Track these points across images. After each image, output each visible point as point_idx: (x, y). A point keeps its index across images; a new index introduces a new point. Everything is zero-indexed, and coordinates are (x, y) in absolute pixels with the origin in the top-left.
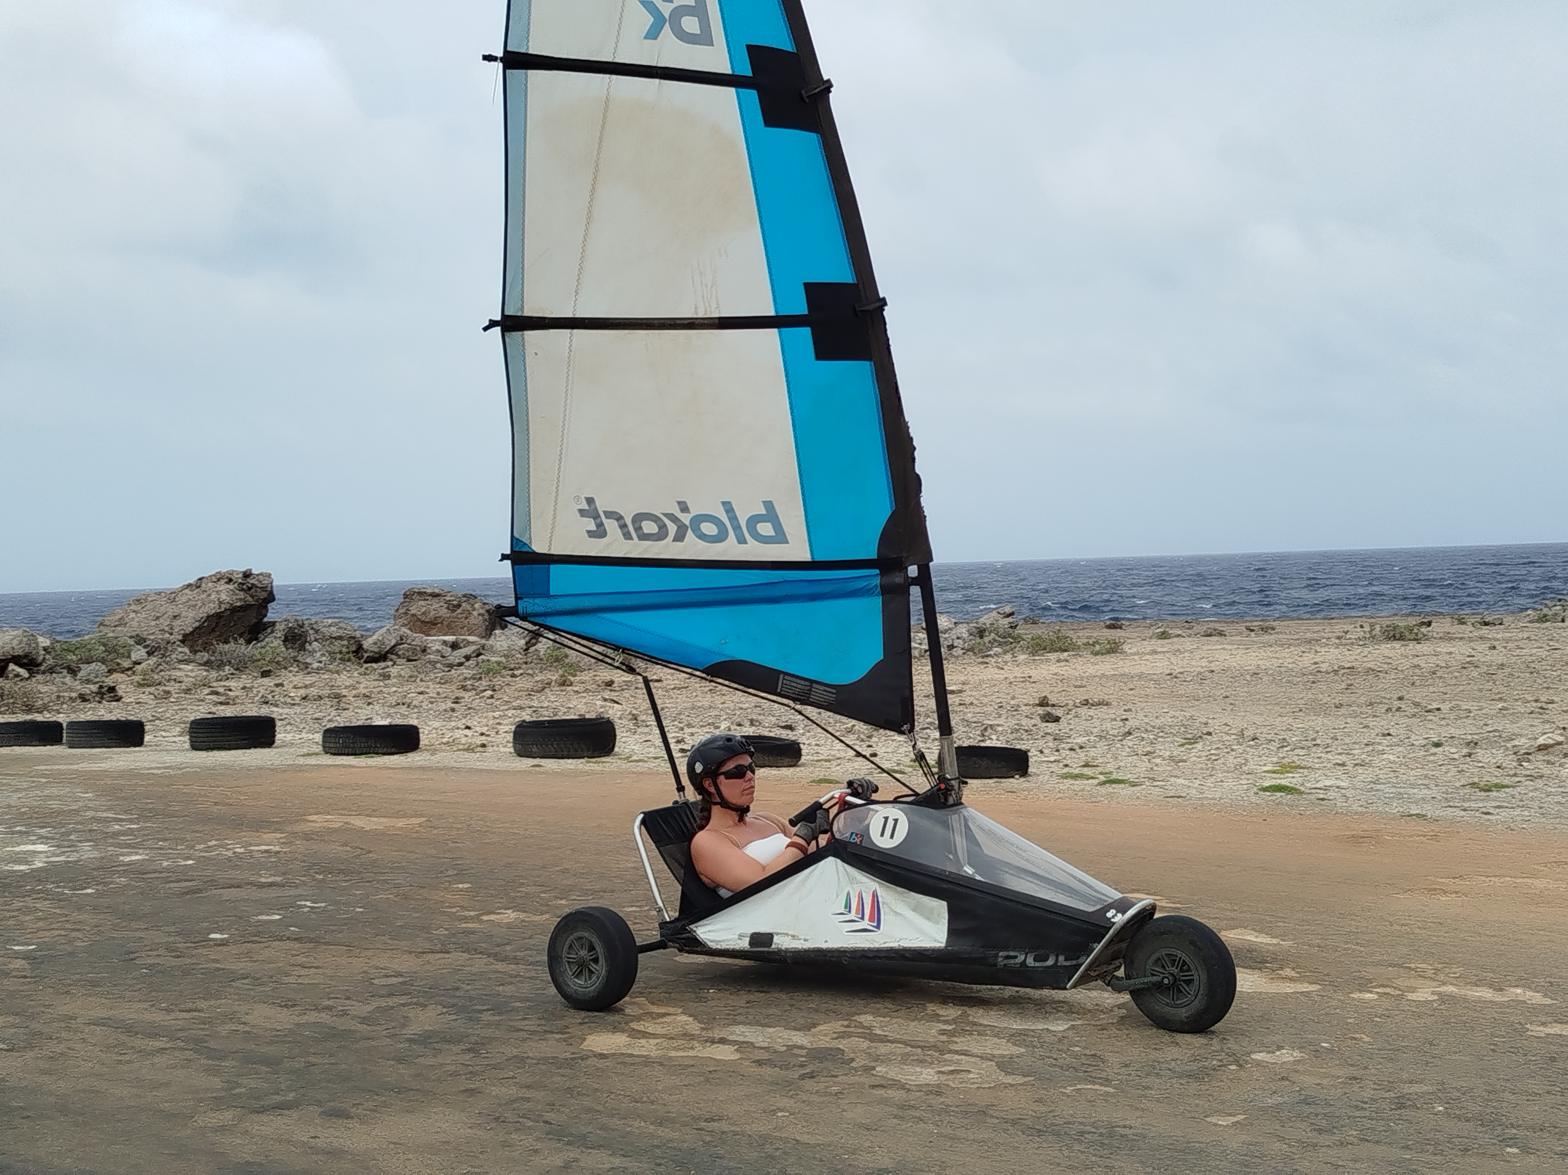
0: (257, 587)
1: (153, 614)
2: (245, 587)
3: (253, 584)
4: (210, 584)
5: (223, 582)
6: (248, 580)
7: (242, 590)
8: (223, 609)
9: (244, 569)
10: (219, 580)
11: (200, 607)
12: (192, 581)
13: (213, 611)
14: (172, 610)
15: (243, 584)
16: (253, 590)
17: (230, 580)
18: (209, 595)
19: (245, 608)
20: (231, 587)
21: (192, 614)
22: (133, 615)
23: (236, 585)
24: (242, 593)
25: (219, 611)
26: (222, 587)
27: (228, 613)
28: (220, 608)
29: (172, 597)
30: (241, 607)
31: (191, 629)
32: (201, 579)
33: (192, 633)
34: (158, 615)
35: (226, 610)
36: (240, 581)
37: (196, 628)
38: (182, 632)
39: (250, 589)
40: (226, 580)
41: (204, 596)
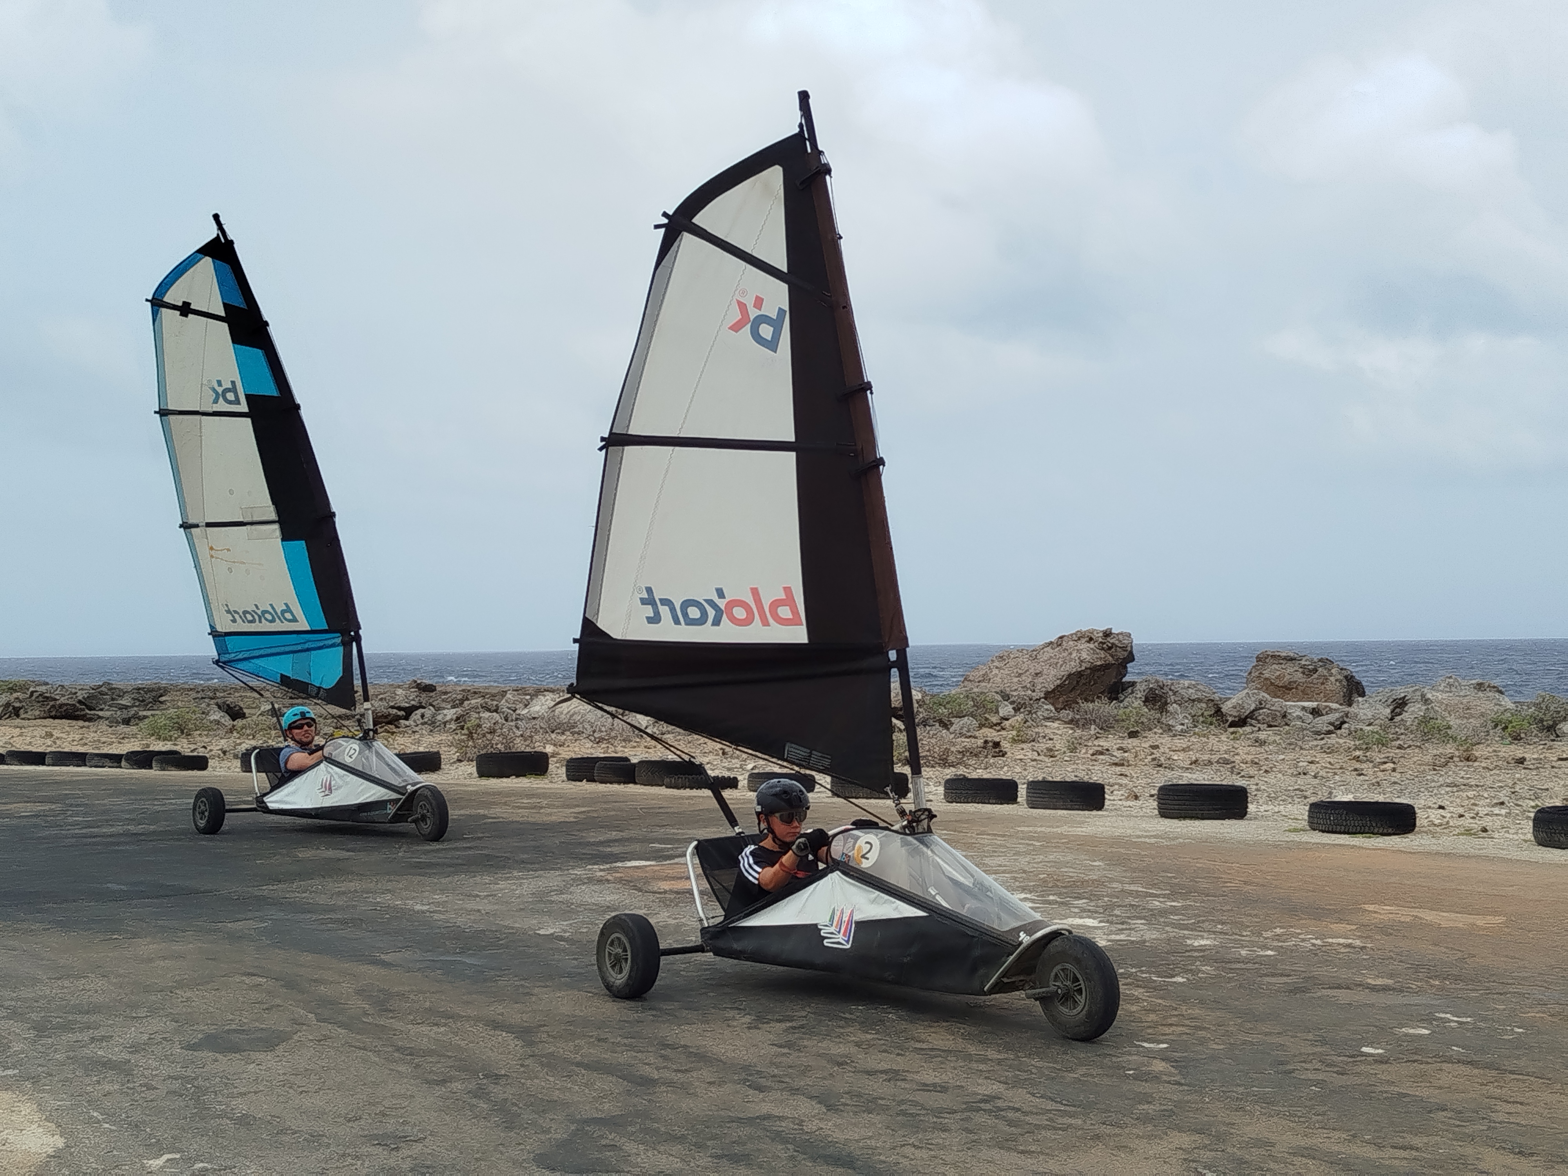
0: (1117, 646)
1: (1015, 671)
2: (1105, 646)
3: (1113, 644)
4: (1071, 643)
5: (1083, 640)
6: (1109, 639)
7: (1103, 649)
8: (1083, 668)
10: (1079, 639)
11: (1061, 666)
12: (1055, 638)
13: (1074, 670)
14: (1034, 667)
15: (1104, 643)
16: (1113, 650)
17: (1091, 639)
18: (1071, 654)
19: (1106, 667)
20: (1092, 646)
21: (1053, 672)
22: (996, 671)
23: (1096, 644)
24: (1102, 652)
25: (1079, 670)
26: (1083, 645)
27: (1089, 671)
28: (1081, 666)
29: (1034, 654)
30: (1101, 665)
31: (1053, 687)
32: (1061, 637)
33: (1054, 690)
34: (1020, 672)
35: (1086, 668)
36: (1100, 640)
37: (1058, 686)
38: (1044, 689)
39: (1110, 648)
40: (1087, 639)
41: (1065, 654)
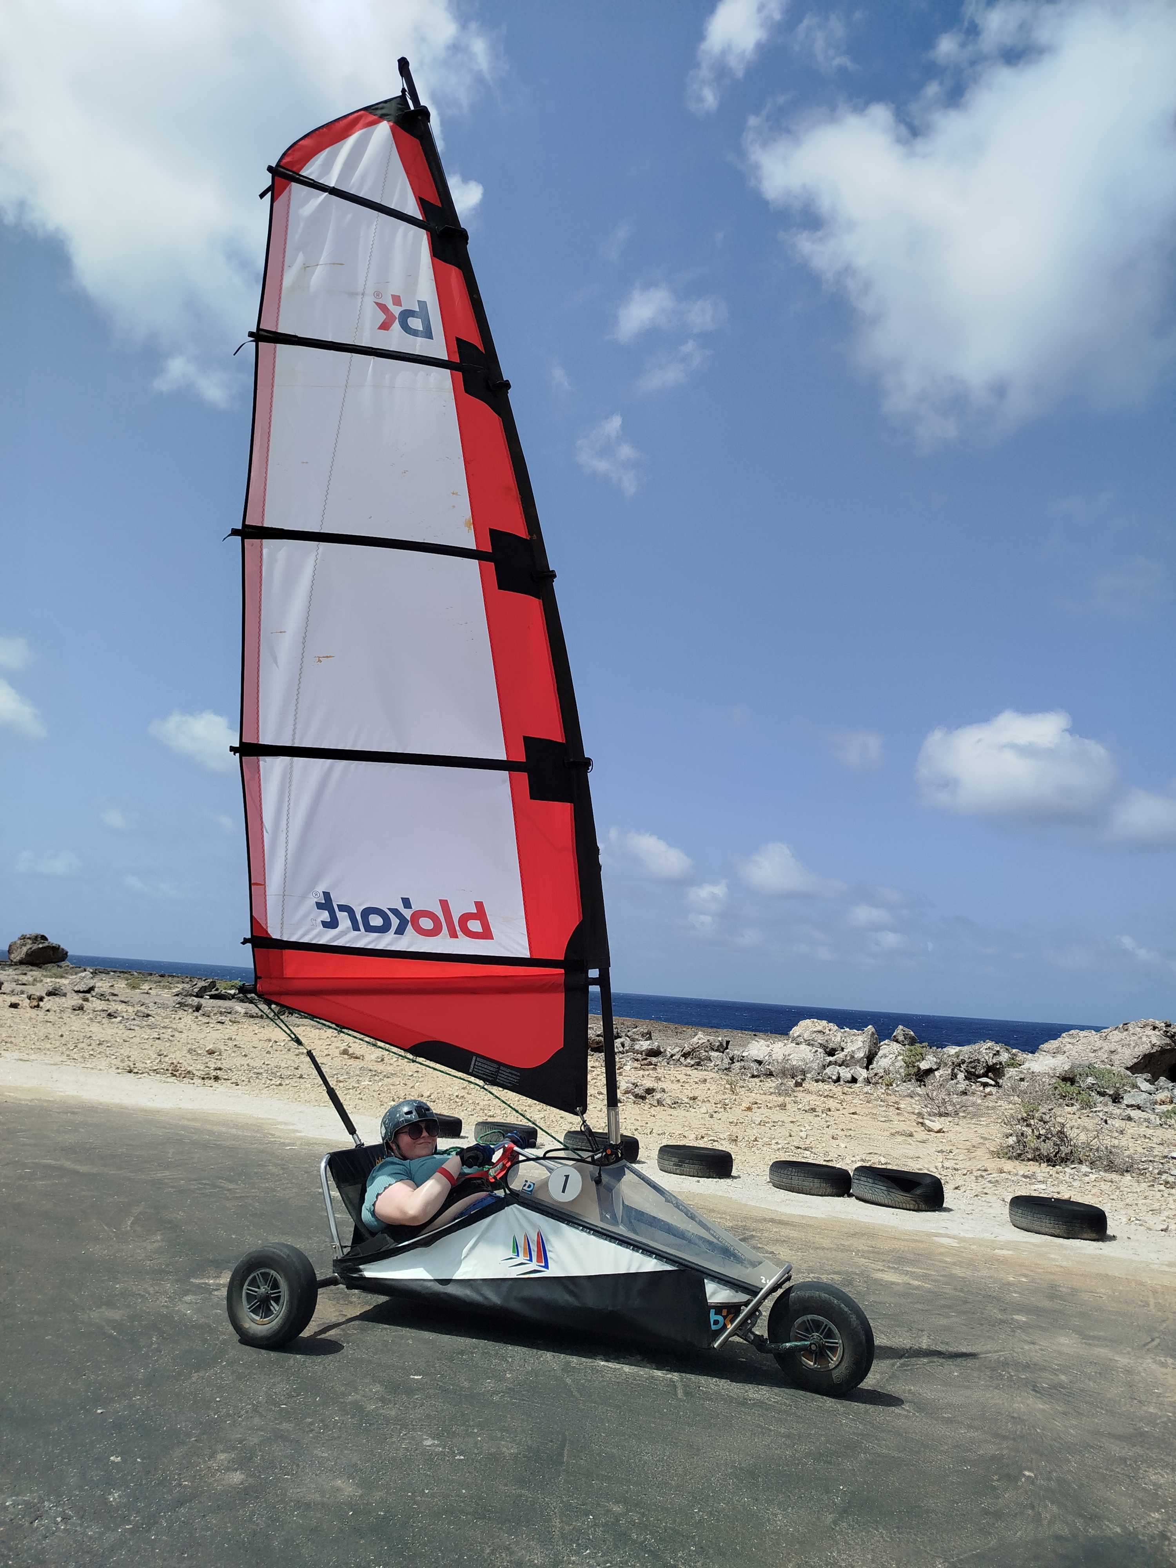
1: (1089, 1047)
2: (1169, 1034)
5: (1149, 1028)
6: (1170, 1029)
7: (1168, 1036)
8: (1155, 1050)
10: (1145, 1027)
13: (1148, 1051)
14: (1107, 1046)
15: (1167, 1032)
17: (1154, 1028)
18: (1141, 1038)
19: (1171, 1051)
21: (1128, 1051)
24: (1168, 1038)
25: (1152, 1052)
26: (1150, 1032)
27: (1158, 1053)
28: (1153, 1048)
30: (1168, 1050)
31: (1132, 1063)
35: (1157, 1051)
38: (1124, 1064)
39: (1173, 1036)
40: (1152, 1027)
41: (1135, 1038)
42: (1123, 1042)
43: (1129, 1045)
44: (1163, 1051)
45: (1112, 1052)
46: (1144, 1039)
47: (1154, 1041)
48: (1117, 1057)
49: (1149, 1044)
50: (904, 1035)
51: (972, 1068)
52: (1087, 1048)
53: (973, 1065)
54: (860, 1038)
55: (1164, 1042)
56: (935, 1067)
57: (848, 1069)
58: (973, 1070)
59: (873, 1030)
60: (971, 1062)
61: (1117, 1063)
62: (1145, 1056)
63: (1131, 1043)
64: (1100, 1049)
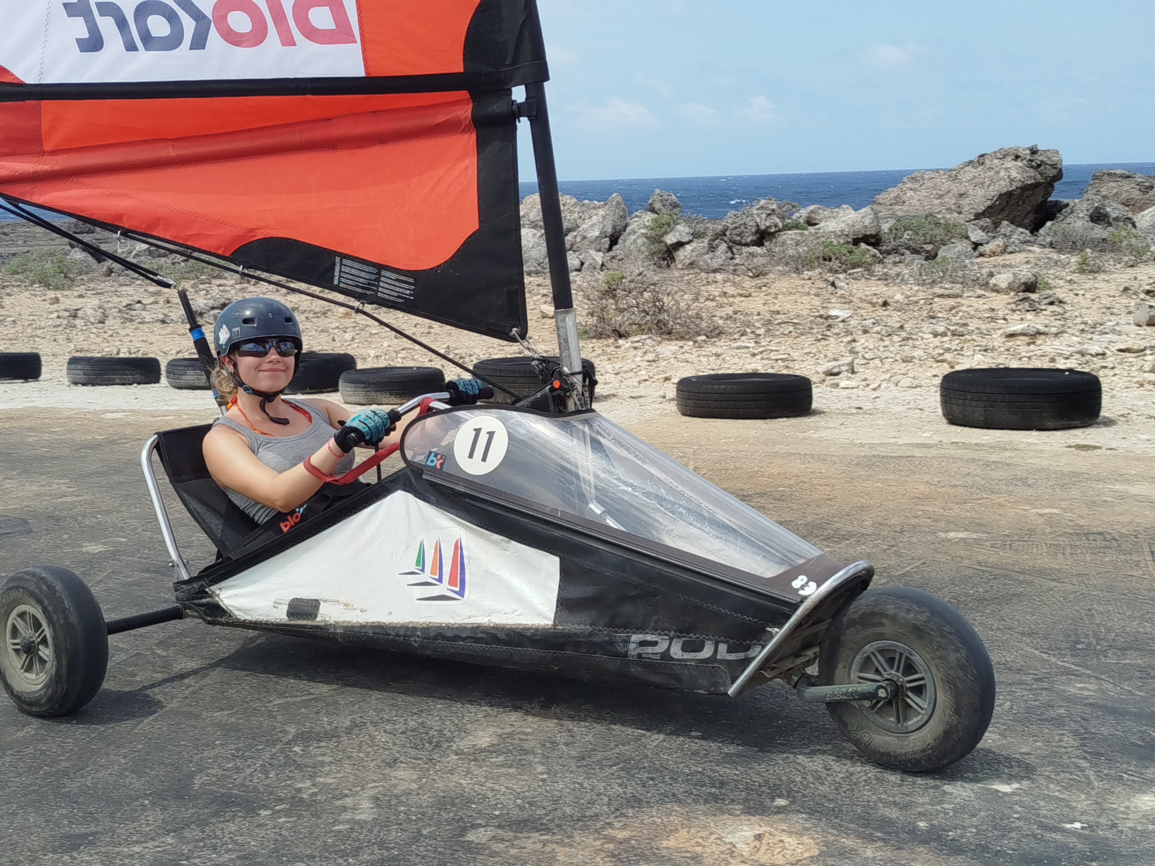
0: (1046, 164)
1: (934, 192)
2: (1034, 164)
3: (1042, 161)
4: (996, 161)
5: (1009, 158)
6: (1036, 156)
7: (1032, 167)
8: (1014, 188)
9: (1030, 145)
10: (1004, 157)
11: (989, 186)
12: (974, 157)
13: (1005, 190)
14: (955, 188)
15: (1032, 161)
16: (1042, 168)
17: (1017, 157)
18: (998, 173)
19: (1035, 186)
20: (1020, 164)
21: (980, 192)
22: (910, 193)
23: (1025, 162)
24: (1032, 170)
25: (1010, 189)
26: (1010, 163)
27: (1019, 191)
28: (1012, 185)
29: (953, 175)
30: (1031, 185)
31: (983, 209)
32: (982, 156)
33: (984, 211)
34: (941, 193)
35: (1017, 188)
36: (1029, 157)
37: (989, 207)
38: (973, 211)
39: (1039, 166)
40: (1013, 157)
41: (991, 173)
42: (976, 180)
43: (983, 183)
44: (1025, 188)
45: (961, 195)
46: (1002, 174)
47: (1014, 174)
48: (967, 201)
49: (1007, 180)
50: (661, 201)
51: (738, 235)
52: (932, 194)
53: (738, 231)
54: (601, 212)
55: (1026, 174)
56: (685, 239)
57: (577, 253)
58: (738, 238)
59: (619, 198)
60: (736, 228)
61: (966, 208)
62: (1001, 196)
63: (986, 180)
64: (948, 192)
